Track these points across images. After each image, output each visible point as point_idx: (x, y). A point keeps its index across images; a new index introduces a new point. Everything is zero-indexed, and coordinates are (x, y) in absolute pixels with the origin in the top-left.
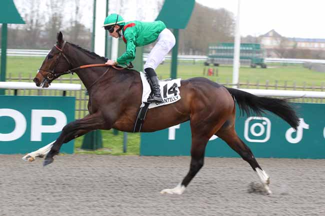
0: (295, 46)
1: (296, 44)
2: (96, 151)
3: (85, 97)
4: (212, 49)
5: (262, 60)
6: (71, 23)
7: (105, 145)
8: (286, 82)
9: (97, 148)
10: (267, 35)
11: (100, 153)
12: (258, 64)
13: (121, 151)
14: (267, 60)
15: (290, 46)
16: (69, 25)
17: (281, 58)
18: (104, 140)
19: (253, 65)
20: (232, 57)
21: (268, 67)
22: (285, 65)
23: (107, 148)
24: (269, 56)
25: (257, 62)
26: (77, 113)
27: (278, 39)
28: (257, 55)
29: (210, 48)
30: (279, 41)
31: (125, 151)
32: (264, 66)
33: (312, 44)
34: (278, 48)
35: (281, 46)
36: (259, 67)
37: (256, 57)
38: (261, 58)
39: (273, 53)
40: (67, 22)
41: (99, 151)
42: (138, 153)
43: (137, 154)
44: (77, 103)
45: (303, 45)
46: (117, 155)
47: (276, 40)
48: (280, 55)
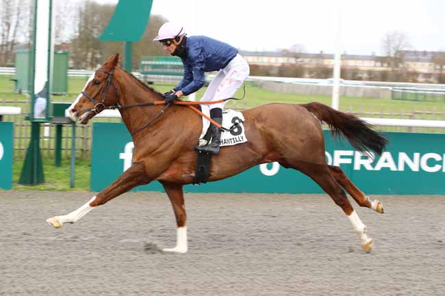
2: (38, 187)
3: (21, 123)
4: (145, 65)
7: (47, 179)
9: (38, 183)
11: (42, 188)
13: (67, 187)
18: (45, 172)
23: (49, 182)
26: (17, 141)
29: (143, 62)
31: (72, 186)
33: (260, 58)
41: (41, 187)
42: (88, 188)
43: (87, 190)
44: (17, 129)
46: (63, 190)
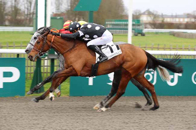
0: (163, 21)
1: (164, 19)
2: (40, 94)
4: (108, 24)
5: (142, 30)
6: (12, 8)
8: (159, 45)
10: (144, 14)
12: (139, 33)
14: (145, 31)
15: (159, 21)
16: (10, 9)
17: (154, 28)
19: (136, 34)
20: (127, 29)
21: (146, 35)
22: (157, 33)
24: (146, 28)
25: (138, 32)
27: (151, 16)
28: (139, 27)
29: (107, 23)
30: (152, 18)
32: (143, 35)
33: (174, 19)
34: (151, 22)
35: (153, 21)
36: (140, 35)
37: (138, 29)
38: (141, 29)
39: (148, 26)
40: (9, 7)
45: (168, 20)
47: (150, 17)
48: (153, 27)
